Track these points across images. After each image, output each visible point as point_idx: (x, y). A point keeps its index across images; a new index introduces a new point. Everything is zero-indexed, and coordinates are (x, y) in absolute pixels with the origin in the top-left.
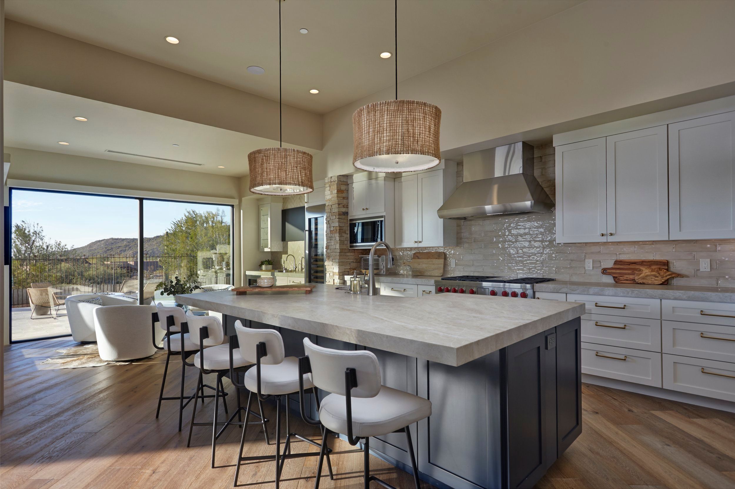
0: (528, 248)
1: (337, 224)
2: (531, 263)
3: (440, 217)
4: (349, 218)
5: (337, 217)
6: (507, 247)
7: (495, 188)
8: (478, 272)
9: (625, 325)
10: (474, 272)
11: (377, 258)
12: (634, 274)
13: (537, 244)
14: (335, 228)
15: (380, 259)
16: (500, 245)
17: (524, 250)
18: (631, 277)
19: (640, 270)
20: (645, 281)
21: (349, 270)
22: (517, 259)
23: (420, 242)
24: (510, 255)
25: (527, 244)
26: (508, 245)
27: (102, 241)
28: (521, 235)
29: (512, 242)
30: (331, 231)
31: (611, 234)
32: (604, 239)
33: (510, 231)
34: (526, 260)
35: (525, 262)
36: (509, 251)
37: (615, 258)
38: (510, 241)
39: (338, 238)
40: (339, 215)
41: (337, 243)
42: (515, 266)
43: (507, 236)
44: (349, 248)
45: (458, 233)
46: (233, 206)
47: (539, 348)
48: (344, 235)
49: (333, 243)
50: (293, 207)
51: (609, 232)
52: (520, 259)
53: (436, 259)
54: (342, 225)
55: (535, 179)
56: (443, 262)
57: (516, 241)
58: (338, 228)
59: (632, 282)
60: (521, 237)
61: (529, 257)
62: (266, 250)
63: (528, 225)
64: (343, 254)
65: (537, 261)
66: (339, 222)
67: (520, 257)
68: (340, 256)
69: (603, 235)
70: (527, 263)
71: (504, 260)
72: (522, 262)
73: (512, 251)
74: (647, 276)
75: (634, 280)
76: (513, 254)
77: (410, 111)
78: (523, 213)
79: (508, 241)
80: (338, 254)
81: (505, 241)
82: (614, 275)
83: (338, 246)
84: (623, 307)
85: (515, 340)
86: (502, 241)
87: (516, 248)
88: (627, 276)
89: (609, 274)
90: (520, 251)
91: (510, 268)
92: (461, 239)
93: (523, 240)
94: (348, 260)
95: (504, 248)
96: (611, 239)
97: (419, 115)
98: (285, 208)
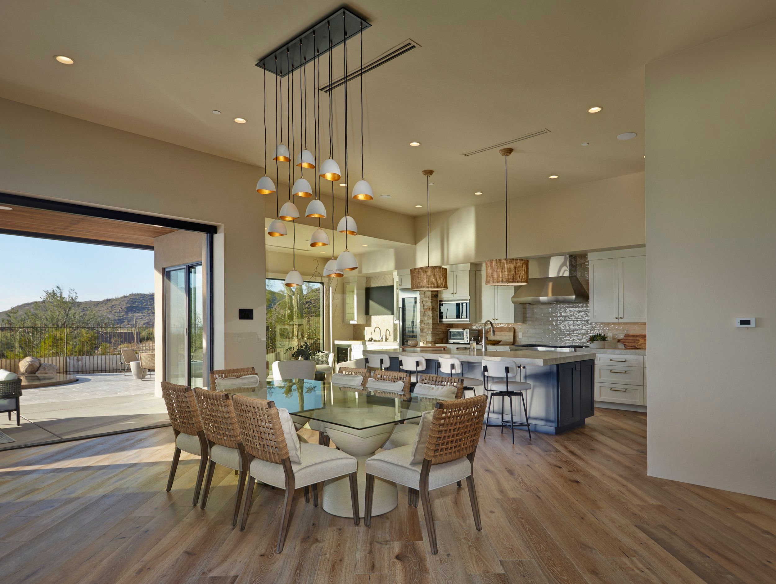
0: (573, 325)
1: (430, 304)
2: (575, 336)
3: (513, 302)
4: (439, 299)
5: (430, 298)
6: (559, 325)
7: (550, 284)
8: (539, 342)
9: (626, 372)
10: (536, 342)
11: (462, 330)
12: (635, 343)
13: (579, 323)
14: (428, 307)
15: (465, 332)
16: (554, 323)
17: (571, 327)
18: (634, 344)
19: (639, 340)
20: (640, 347)
21: (438, 340)
22: (566, 333)
23: (497, 319)
24: (561, 330)
25: (572, 323)
26: (560, 323)
27: (31, 304)
28: (568, 317)
29: (562, 321)
30: (424, 309)
31: (621, 318)
32: (616, 321)
33: (561, 313)
34: (571, 334)
35: (571, 335)
36: (560, 327)
37: (625, 332)
38: (561, 320)
39: (431, 315)
40: (432, 297)
41: (430, 318)
42: (564, 338)
43: (559, 317)
44: (439, 323)
45: (524, 313)
46: (323, 284)
47: (572, 368)
48: (435, 312)
49: (426, 319)
50: (377, 285)
51: (619, 317)
52: (568, 333)
53: (508, 332)
54: (434, 305)
55: (577, 279)
56: (513, 335)
57: (565, 321)
58: (431, 307)
59: (634, 348)
60: (569, 318)
61: (574, 331)
62: (352, 322)
63: (572, 309)
64: (434, 327)
65: (579, 334)
66: (432, 302)
67: (568, 331)
68: (433, 328)
69: (616, 318)
70: (572, 336)
71: (557, 333)
72: (568, 335)
73: (562, 327)
74: (642, 344)
75: (635, 346)
76: (563, 330)
77: (516, 263)
78: (569, 302)
79: (559, 320)
80: (431, 327)
81: (557, 320)
82: (624, 344)
83: (431, 321)
84: (624, 361)
85: (562, 362)
86: (555, 320)
87: (565, 325)
88: (631, 344)
89: (622, 343)
90: (568, 327)
91: (560, 339)
92: (526, 318)
93: (569, 320)
94: (438, 332)
95: (557, 325)
96: (621, 321)
97: (520, 265)
98: (368, 286)
